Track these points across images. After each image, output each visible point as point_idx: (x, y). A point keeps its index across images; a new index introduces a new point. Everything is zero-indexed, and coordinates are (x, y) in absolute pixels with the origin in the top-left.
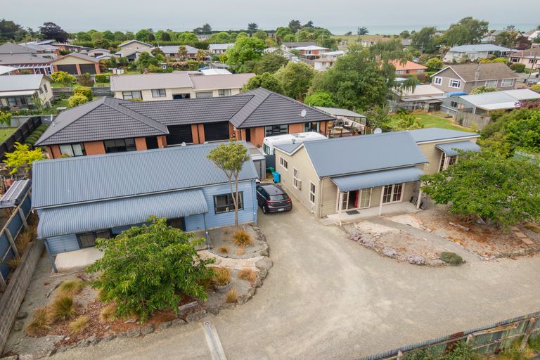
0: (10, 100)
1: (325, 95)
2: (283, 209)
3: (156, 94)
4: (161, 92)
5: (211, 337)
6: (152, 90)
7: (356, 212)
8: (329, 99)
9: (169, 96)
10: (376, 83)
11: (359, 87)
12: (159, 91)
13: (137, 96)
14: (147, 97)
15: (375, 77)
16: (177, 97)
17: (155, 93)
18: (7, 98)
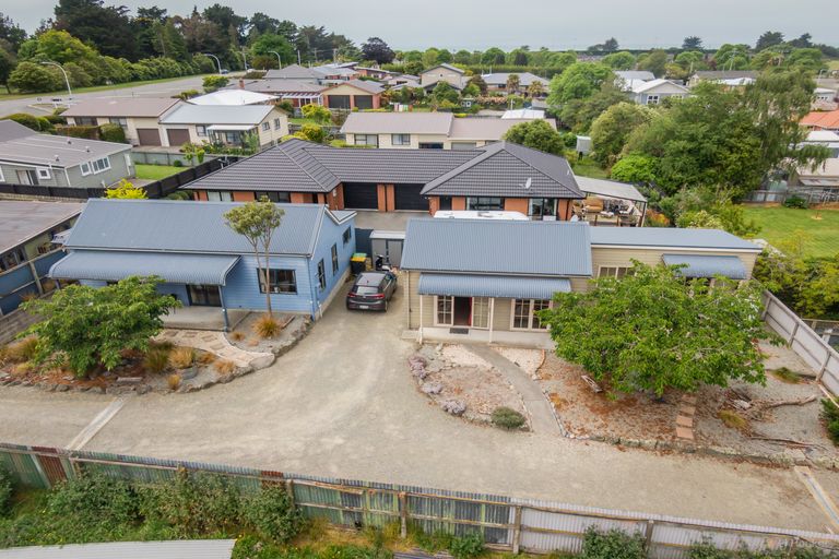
0: (229, 135)
1: (641, 160)
2: (366, 307)
3: (397, 141)
4: (404, 137)
5: (108, 413)
6: (392, 135)
7: (466, 332)
8: (646, 168)
9: (414, 144)
10: (739, 148)
11: (703, 152)
12: (402, 136)
13: (372, 141)
14: (385, 143)
15: (739, 136)
16: (423, 146)
17: (396, 138)
18: (226, 132)
